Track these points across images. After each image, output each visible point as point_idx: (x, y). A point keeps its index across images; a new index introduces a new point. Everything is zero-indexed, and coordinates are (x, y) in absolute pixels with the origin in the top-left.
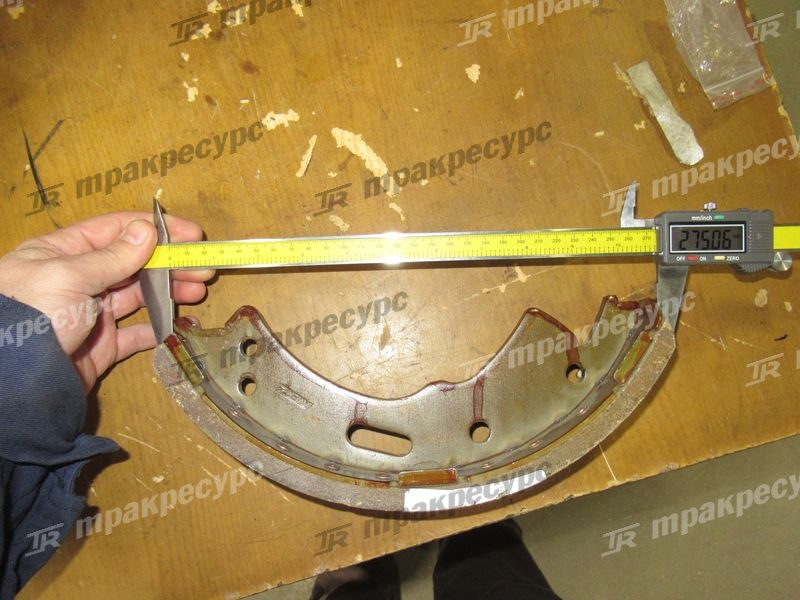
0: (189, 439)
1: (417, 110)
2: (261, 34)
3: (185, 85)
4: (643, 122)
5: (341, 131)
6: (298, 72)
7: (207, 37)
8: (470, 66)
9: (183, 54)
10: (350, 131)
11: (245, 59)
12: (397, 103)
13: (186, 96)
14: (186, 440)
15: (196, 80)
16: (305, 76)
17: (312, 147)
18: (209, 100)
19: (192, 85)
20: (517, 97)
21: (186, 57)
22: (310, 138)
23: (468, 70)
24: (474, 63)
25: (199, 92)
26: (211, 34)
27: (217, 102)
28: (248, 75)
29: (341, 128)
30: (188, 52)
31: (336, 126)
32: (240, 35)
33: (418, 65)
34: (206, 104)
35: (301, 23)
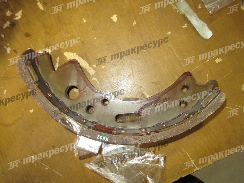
0: (37, 181)
1: (95, 38)
2: (29, 20)
3: (5, 47)
4: (186, 25)
5: (68, 53)
6: (46, 33)
7: (9, 26)
8: (112, 16)
9: (1, 35)
10: (71, 52)
11: (25, 32)
12: (87, 37)
13: (6, 52)
14: (36, 181)
15: (9, 44)
16: (50, 34)
17: (58, 62)
18: (15, 51)
19: (8, 47)
20: (134, 24)
21: (3, 36)
22: (57, 58)
23: (112, 18)
24: (114, 14)
25: (11, 49)
26: (10, 25)
27: (18, 51)
28: (28, 38)
29: (67, 52)
30: (3, 34)
31: (66, 51)
32: (21, 23)
33: (92, 20)
34: (14, 53)
35: (43, 13)
